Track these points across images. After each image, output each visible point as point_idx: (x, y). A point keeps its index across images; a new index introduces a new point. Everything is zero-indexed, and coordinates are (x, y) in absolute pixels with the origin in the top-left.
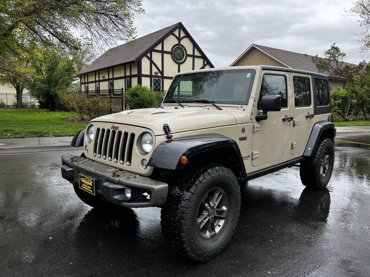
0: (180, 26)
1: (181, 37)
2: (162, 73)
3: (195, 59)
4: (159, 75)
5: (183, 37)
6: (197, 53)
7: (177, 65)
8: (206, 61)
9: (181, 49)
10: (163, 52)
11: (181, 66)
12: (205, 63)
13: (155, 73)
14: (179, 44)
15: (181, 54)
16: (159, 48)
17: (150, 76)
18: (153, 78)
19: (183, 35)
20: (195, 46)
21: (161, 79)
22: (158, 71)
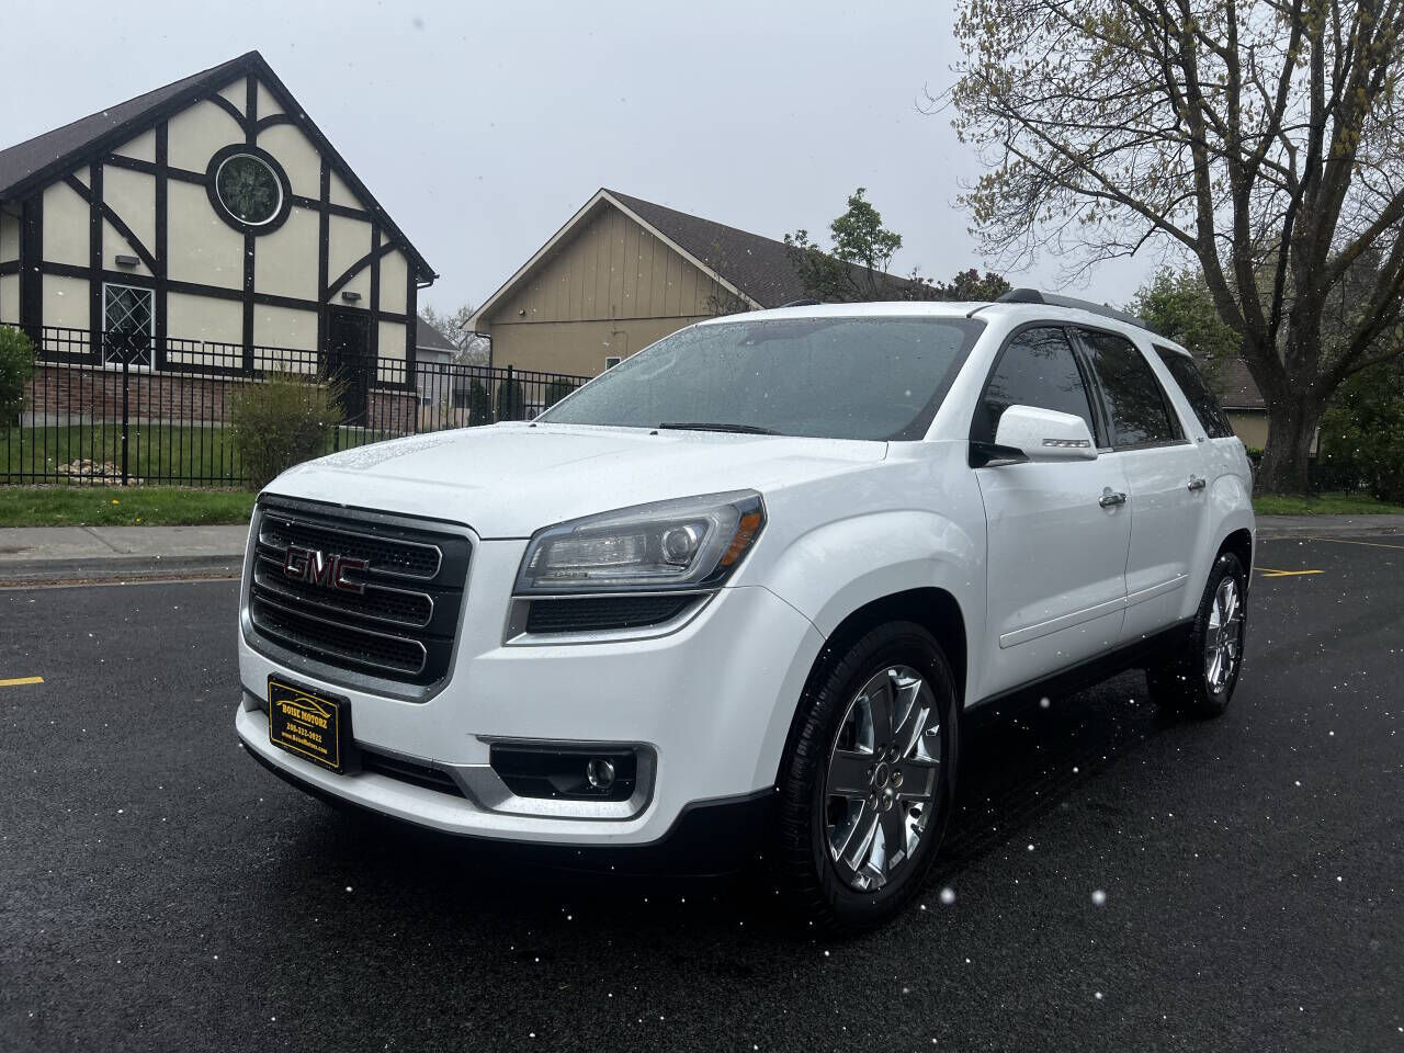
0: (253, 69)
1: (259, 118)
2: (159, 263)
3: (334, 220)
4: (143, 270)
5: (271, 121)
6: (340, 196)
7: (240, 239)
8: (388, 235)
9: (260, 171)
10: (161, 172)
11: (260, 242)
12: (384, 242)
13: (119, 261)
14: (250, 146)
15: (261, 194)
16: (144, 150)
17: (93, 274)
18: (104, 285)
19: (267, 107)
20: (332, 163)
21: (153, 293)
22: (136, 255)
